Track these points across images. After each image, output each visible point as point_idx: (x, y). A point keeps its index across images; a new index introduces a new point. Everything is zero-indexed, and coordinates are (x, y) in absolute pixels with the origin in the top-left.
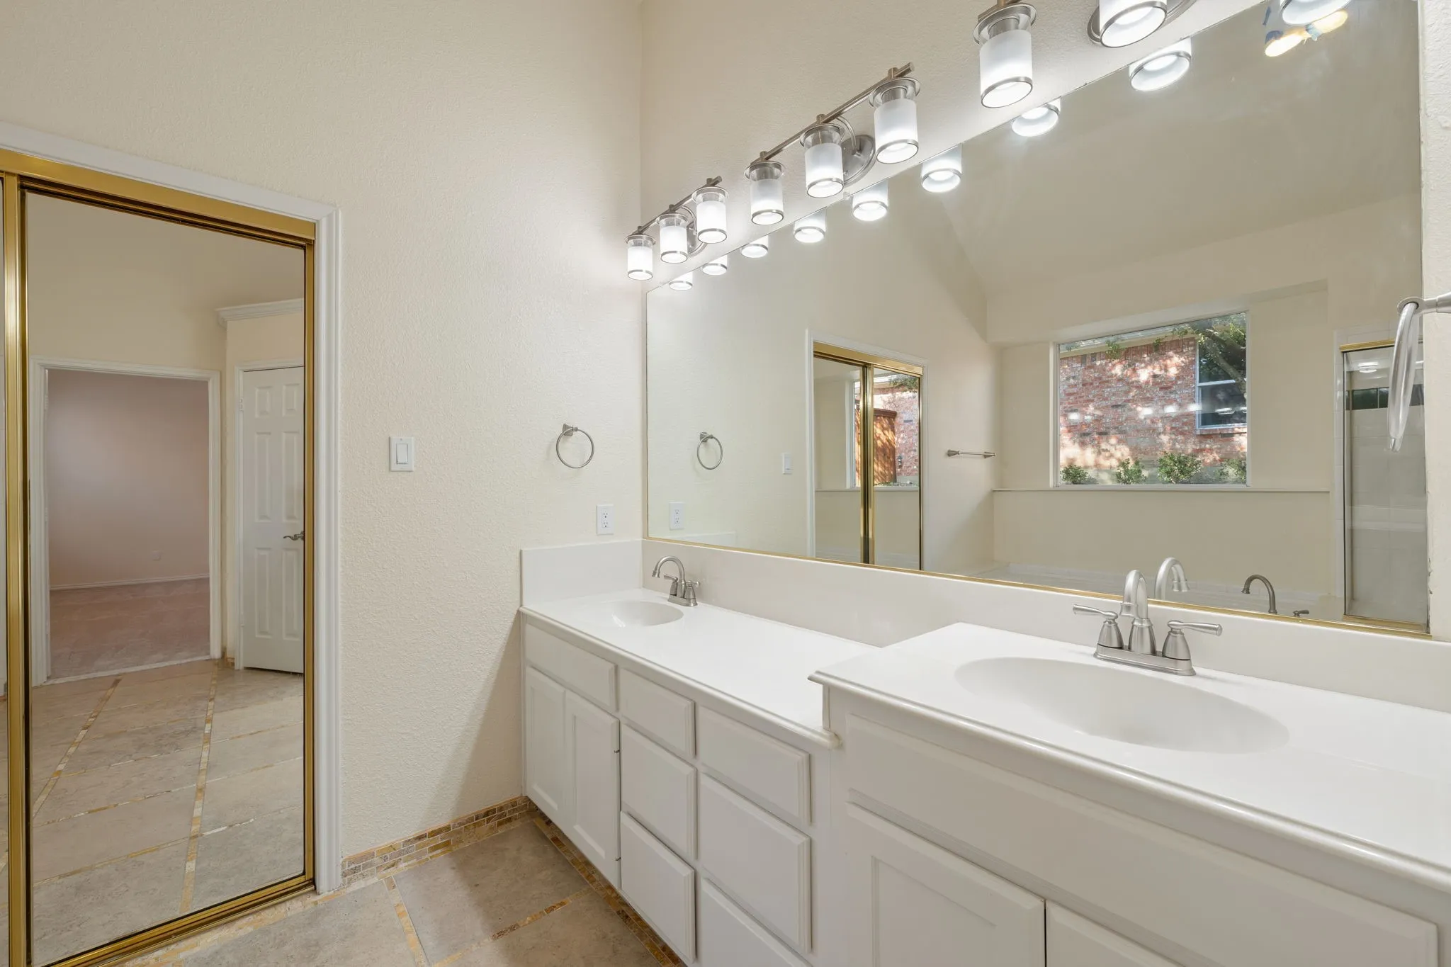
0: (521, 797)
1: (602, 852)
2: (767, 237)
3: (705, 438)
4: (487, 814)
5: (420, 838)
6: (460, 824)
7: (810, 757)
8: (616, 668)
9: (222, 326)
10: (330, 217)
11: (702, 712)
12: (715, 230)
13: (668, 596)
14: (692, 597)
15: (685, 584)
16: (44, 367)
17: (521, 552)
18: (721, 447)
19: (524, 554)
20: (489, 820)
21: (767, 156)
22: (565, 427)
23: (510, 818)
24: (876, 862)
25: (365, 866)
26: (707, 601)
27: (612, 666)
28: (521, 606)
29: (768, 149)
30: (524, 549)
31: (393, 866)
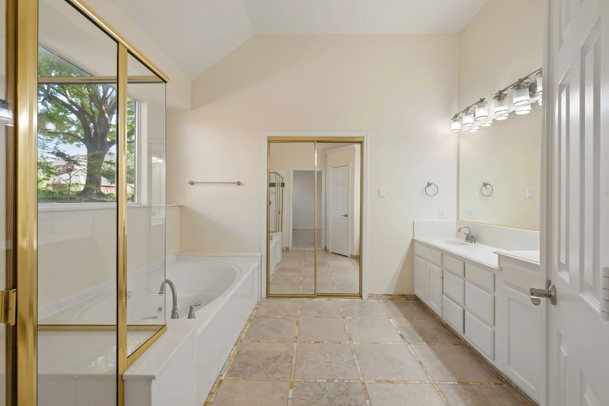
0: (413, 294)
1: (437, 307)
2: (507, 114)
3: (485, 185)
4: (403, 295)
5: (385, 295)
6: (396, 295)
7: (494, 275)
8: (442, 254)
9: (326, 156)
10: (367, 135)
11: (466, 264)
12: (483, 116)
13: (465, 240)
14: (473, 240)
15: (471, 236)
16: (293, 170)
17: (414, 221)
18: (492, 188)
19: (414, 222)
20: (403, 297)
21: (501, 92)
22: (428, 183)
23: (409, 299)
24: (509, 298)
25: (373, 297)
26: (481, 242)
27: (440, 253)
28: (413, 237)
29: (502, 90)
30: (415, 221)
31: (379, 299)
